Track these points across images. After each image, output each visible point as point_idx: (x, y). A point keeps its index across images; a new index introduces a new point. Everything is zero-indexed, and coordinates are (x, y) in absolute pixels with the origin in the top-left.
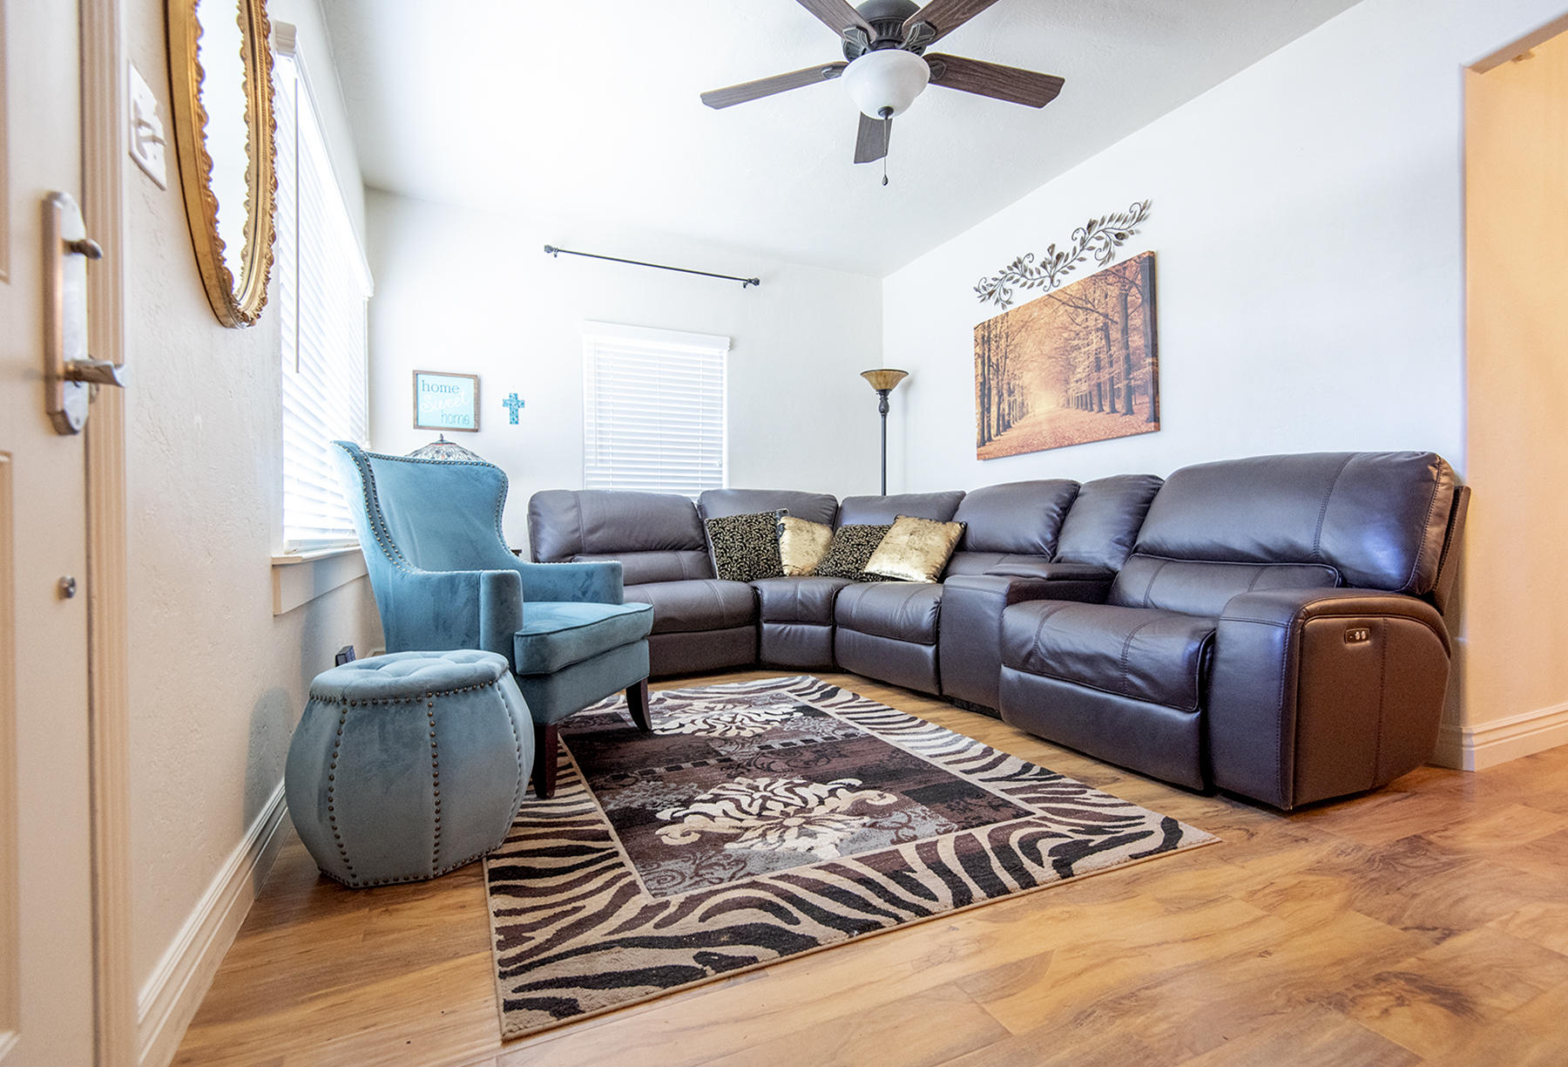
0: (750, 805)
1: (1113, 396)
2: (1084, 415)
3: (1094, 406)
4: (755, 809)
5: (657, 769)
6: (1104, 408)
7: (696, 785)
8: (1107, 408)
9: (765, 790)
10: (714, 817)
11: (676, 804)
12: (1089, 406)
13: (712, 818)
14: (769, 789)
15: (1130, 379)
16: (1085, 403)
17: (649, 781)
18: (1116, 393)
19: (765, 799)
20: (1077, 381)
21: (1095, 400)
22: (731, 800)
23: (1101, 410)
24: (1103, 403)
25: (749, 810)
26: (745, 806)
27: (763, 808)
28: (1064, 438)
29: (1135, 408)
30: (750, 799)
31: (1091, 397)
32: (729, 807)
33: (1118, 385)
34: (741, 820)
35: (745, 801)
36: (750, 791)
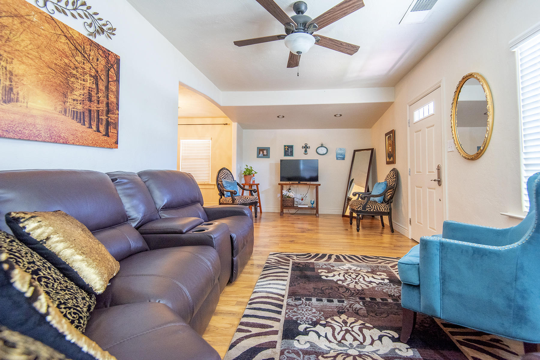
0: (361, 278)
1: (98, 122)
2: (76, 125)
3: (86, 122)
4: (360, 276)
5: (392, 301)
6: (93, 127)
7: (376, 289)
8: (94, 127)
9: (353, 281)
10: (372, 277)
11: (383, 283)
12: (82, 121)
13: (373, 277)
14: (352, 281)
15: (108, 117)
16: (79, 117)
17: (394, 295)
18: (100, 121)
19: (355, 279)
20: (74, 100)
21: (87, 119)
22: (365, 281)
23: (90, 127)
24: (92, 123)
25: (362, 277)
26: (362, 278)
27: (357, 276)
28: (60, 137)
29: (110, 134)
30: (360, 280)
31: (84, 115)
32: (366, 279)
33: (102, 117)
34: (365, 275)
35: (361, 280)
36: (358, 282)
